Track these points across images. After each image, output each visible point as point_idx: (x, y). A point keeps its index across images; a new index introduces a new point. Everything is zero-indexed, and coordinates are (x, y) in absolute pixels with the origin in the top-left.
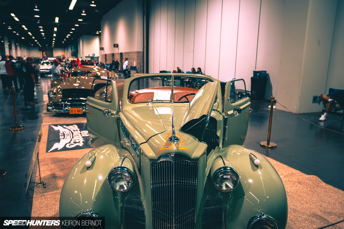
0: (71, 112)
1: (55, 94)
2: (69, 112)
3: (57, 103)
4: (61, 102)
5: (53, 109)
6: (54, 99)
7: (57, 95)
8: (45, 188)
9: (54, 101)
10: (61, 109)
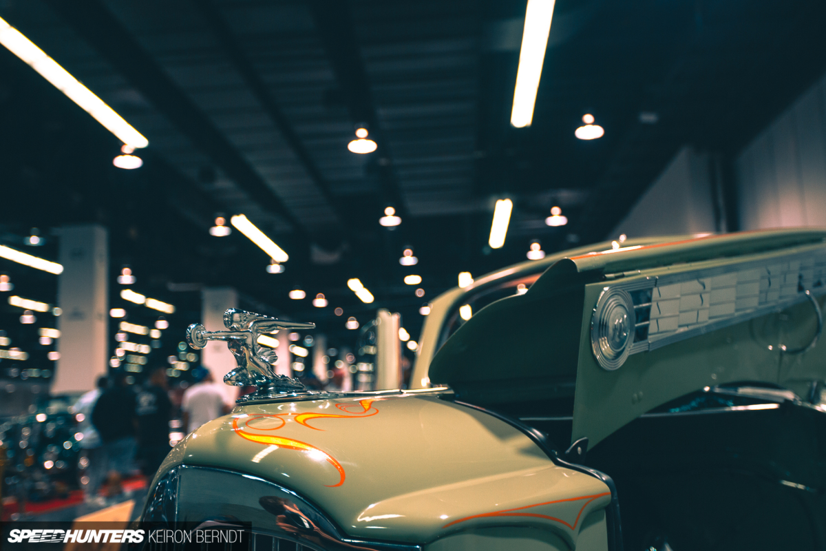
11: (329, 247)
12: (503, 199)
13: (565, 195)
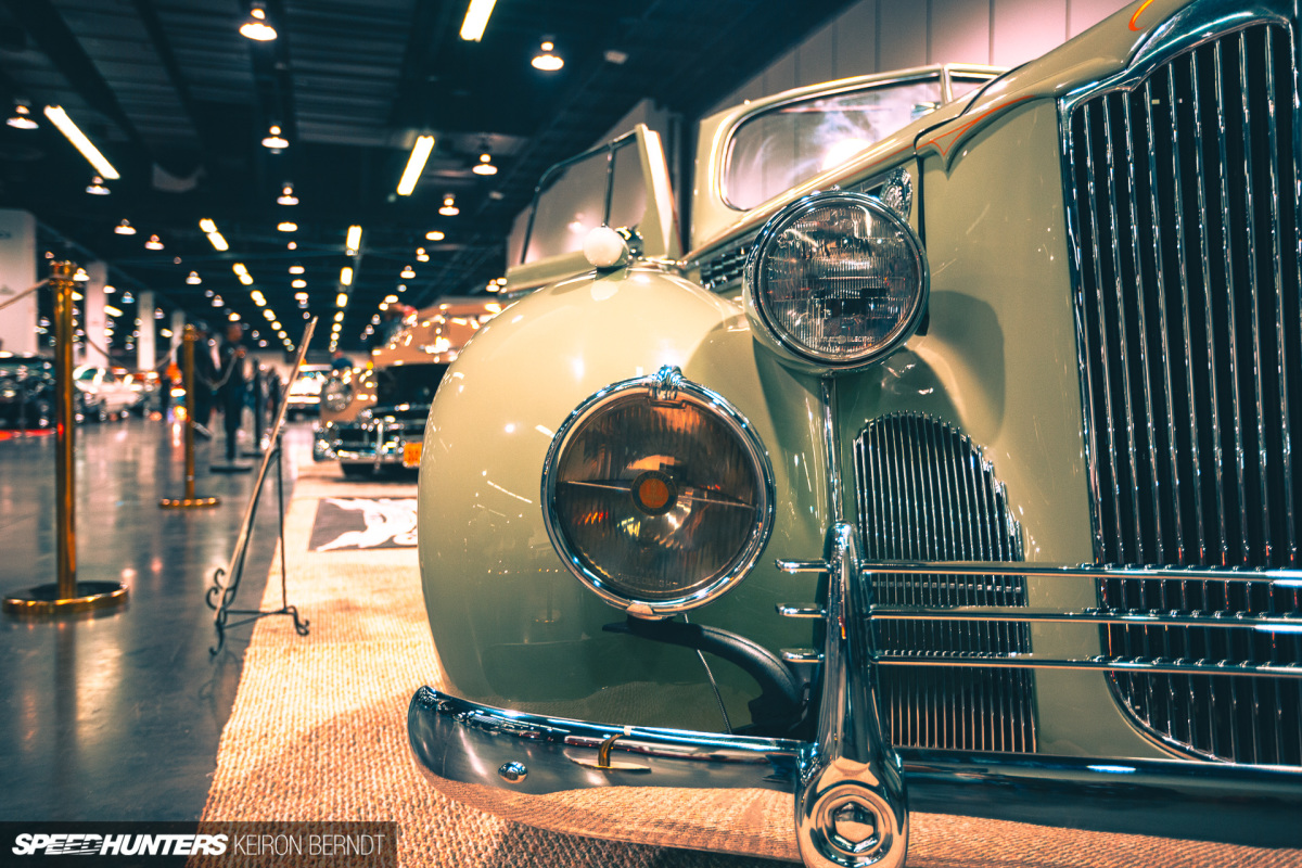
0: (409, 460)
1: (348, 389)
2: (400, 459)
3: (352, 424)
4: (369, 421)
5: (336, 449)
6: (342, 411)
7: (354, 396)
8: (307, 633)
9: (340, 417)
10: (369, 449)
11: (179, 170)
12: (426, 136)
13: (497, 139)
